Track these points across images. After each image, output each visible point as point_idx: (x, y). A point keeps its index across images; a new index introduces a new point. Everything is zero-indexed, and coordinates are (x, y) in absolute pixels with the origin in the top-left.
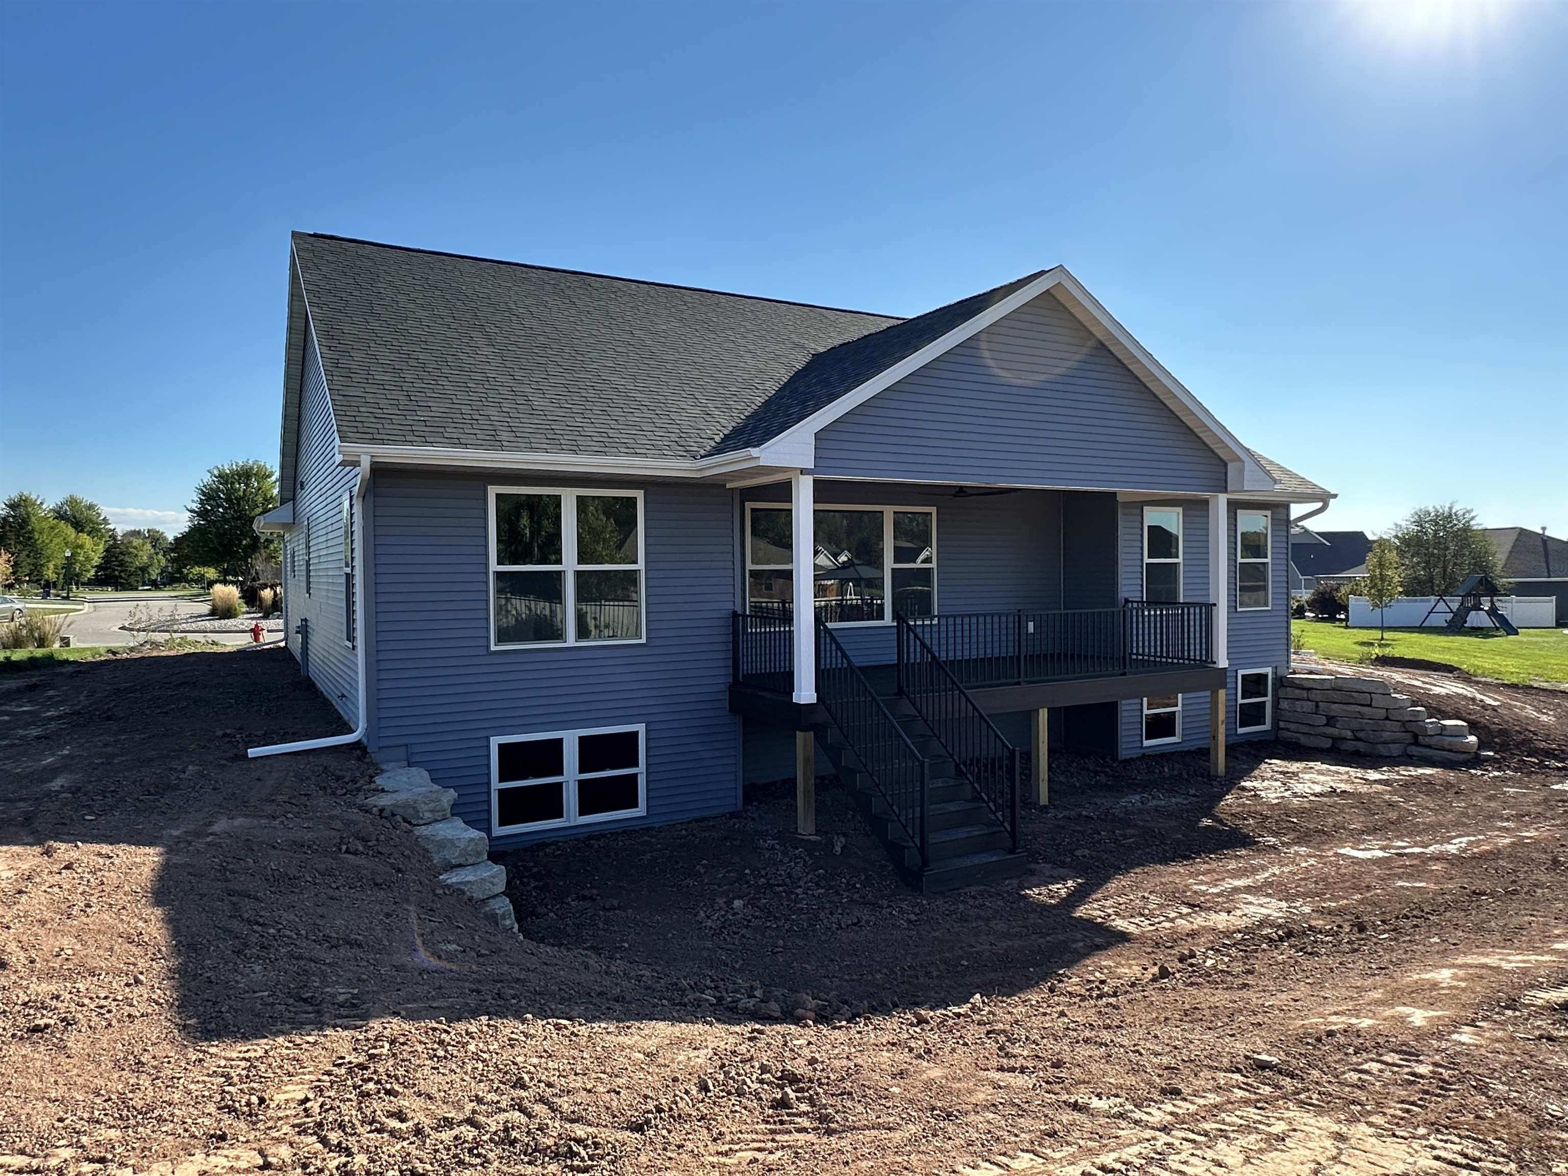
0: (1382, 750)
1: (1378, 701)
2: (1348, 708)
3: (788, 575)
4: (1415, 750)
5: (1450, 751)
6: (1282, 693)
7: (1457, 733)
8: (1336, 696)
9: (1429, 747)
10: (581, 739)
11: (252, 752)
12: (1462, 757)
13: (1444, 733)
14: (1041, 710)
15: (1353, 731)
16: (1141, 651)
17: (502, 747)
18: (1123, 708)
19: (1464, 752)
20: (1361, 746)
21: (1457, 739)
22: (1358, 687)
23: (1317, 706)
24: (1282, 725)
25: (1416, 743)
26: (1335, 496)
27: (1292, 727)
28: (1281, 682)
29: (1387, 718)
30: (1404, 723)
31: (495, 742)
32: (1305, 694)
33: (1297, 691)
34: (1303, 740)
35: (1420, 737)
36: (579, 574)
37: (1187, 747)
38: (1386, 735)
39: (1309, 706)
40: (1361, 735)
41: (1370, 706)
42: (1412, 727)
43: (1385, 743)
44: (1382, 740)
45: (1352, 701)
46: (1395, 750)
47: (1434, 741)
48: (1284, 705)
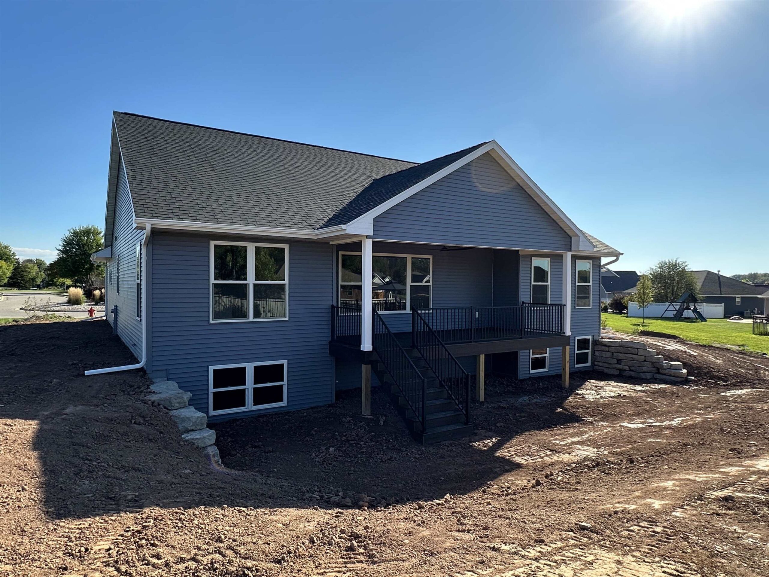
0: (643, 376)
1: (641, 352)
2: (627, 355)
3: (359, 288)
4: (658, 376)
5: (674, 376)
6: (596, 348)
7: (677, 368)
8: (621, 350)
9: (664, 374)
10: (255, 367)
11: (87, 373)
12: (679, 380)
13: (672, 368)
14: (481, 355)
15: (629, 367)
16: (529, 327)
17: (215, 371)
18: (521, 354)
19: (681, 377)
20: (632, 374)
21: (676, 371)
22: (631, 345)
23: (613, 354)
24: (596, 363)
25: (659, 373)
26: (622, 254)
27: (601, 364)
28: (596, 343)
29: (645, 361)
30: (653, 363)
31: (212, 368)
32: (607, 349)
33: (603, 347)
34: (606, 371)
35: (660, 370)
36: (255, 285)
37: (550, 374)
38: (645, 369)
39: (609, 354)
40: (632, 368)
41: (637, 354)
42: (657, 365)
43: (643, 372)
44: (642, 371)
45: (628, 352)
46: (649, 376)
47: (667, 372)
48: (597, 353)
